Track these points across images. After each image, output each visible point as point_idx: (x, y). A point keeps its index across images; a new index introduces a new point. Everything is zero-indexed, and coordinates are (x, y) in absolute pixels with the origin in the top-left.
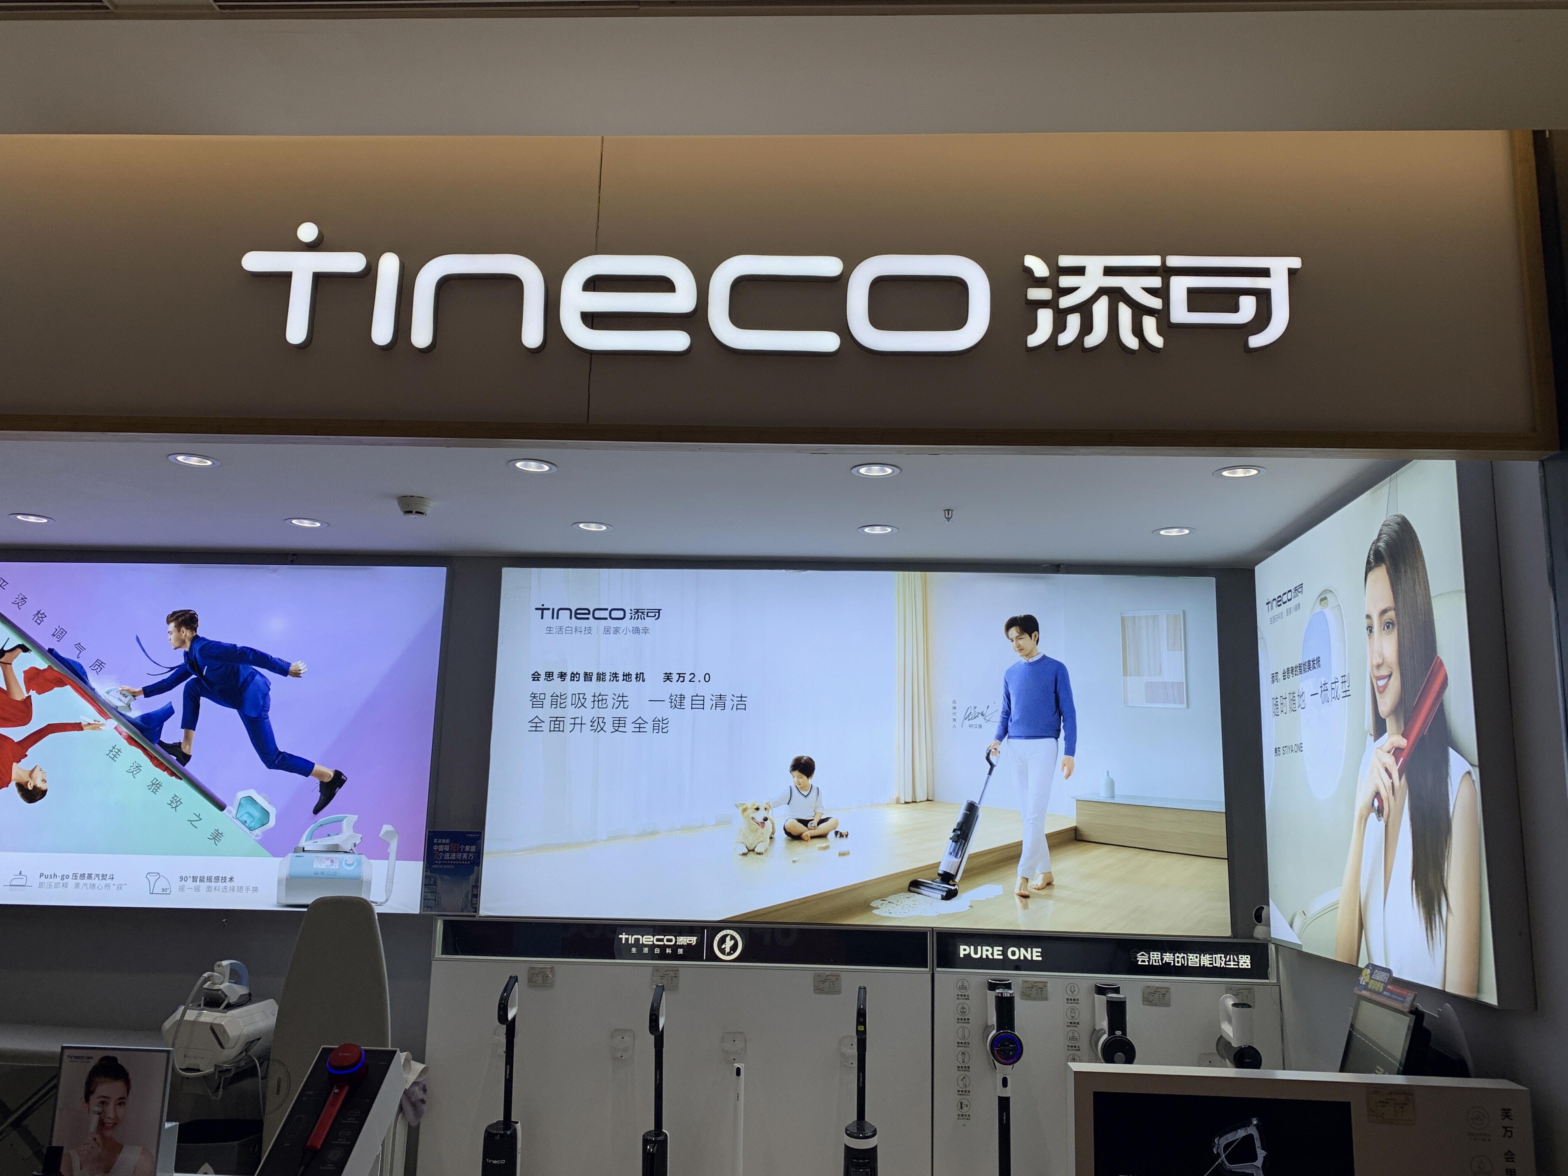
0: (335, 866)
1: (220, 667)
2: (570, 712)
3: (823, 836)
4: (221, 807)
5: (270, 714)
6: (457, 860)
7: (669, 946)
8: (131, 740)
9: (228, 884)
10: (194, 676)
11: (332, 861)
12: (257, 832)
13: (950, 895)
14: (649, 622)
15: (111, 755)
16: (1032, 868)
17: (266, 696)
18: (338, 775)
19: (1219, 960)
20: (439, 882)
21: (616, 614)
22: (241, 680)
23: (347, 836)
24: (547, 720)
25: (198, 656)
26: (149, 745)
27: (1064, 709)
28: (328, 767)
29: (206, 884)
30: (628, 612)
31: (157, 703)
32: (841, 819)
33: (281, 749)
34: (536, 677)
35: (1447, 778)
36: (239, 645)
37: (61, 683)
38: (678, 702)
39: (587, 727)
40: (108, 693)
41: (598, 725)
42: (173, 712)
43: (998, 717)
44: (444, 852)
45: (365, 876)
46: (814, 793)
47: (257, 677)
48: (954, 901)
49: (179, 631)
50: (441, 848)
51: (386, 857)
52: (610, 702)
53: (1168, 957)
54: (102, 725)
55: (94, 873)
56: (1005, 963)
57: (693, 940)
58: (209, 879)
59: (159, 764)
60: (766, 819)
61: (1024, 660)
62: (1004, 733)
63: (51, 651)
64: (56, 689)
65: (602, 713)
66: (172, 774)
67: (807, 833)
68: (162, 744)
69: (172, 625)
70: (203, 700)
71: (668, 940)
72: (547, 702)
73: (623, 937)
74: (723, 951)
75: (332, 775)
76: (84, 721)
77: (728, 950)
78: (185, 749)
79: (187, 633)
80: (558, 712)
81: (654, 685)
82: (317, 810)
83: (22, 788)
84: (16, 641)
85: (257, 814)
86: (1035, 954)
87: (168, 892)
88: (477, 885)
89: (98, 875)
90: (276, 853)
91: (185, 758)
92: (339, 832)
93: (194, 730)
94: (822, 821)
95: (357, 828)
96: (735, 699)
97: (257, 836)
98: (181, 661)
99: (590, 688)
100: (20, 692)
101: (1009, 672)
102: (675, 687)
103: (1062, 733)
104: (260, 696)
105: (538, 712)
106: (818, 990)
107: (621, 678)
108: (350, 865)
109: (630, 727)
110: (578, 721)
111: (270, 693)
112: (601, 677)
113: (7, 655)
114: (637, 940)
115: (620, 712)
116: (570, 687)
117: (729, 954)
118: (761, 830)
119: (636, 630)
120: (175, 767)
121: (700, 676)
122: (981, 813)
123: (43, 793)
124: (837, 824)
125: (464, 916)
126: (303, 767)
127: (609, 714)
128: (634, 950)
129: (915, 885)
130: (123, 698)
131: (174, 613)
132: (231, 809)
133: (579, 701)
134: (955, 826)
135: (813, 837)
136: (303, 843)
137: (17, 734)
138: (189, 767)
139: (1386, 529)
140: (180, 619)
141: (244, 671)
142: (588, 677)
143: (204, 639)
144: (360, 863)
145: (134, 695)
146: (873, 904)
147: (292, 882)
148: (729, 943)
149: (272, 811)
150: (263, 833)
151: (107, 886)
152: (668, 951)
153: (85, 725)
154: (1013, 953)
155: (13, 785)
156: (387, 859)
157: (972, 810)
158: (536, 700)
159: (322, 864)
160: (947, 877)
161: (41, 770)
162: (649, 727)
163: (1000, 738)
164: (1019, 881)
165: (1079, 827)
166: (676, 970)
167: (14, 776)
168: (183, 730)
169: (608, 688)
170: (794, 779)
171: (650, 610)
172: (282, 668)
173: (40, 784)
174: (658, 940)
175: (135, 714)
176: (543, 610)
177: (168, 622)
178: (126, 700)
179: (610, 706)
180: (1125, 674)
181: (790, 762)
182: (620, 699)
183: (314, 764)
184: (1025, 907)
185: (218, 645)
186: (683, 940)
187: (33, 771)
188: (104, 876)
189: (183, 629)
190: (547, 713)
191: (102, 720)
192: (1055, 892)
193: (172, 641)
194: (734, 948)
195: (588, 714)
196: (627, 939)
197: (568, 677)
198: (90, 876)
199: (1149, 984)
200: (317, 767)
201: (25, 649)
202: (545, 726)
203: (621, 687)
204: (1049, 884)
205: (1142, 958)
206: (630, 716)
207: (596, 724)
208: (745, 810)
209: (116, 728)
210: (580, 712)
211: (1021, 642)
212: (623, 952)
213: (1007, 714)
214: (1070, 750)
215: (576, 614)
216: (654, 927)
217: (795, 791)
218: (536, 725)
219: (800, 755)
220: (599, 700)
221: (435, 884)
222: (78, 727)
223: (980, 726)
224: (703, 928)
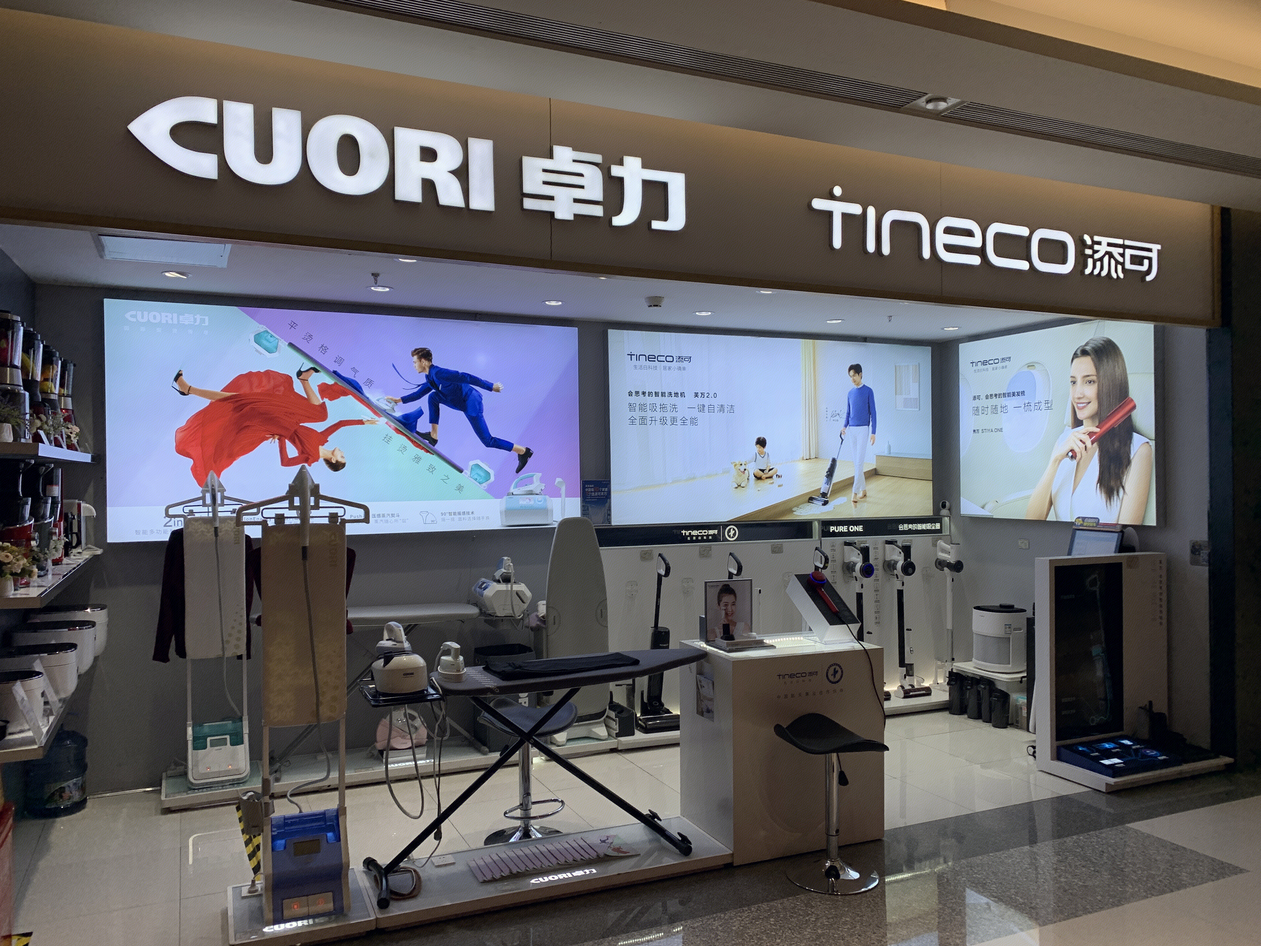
0: (532, 503)
1: (450, 385)
2: (649, 414)
3: (771, 477)
4: (461, 471)
5: (484, 414)
6: (598, 496)
7: (705, 535)
8: (397, 431)
9: (471, 516)
10: (433, 391)
11: (530, 500)
12: (484, 484)
13: (826, 503)
14: (685, 364)
15: (385, 440)
16: (858, 489)
17: (480, 404)
18: (528, 450)
19: (928, 526)
20: (590, 508)
21: (670, 359)
22: (464, 394)
23: (536, 485)
24: (638, 418)
25: (435, 378)
26: (410, 434)
27: (872, 412)
28: (522, 445)
29: (458, 517)
30: (675, 358)
31: (412, 407)
32: (779, 469)
33: (493, 436)
34: (630, 394)
35: (1130, 444)
36: (460, 371)
37: (345, 393)
38: (702, 408)
39: (658, 422)
40: (378, 400)
41: (663, 421)
42: (423, 413)
43: (845, 416)
44: (592, 492)
45: (549, 507)
46: (766, 456)
47: (474, 392)
48: (827, 506)
49: (420, 361)
50: (590, 490)
51: (560, 496)
52: (669, 408)
53: (910, 526)
54: (377, 421)
55: (386, 513)
56: (849, 534)
57: (716, 532)
58: (459, 514)
59: (418, 446)
60: (745, 470)
61: (856, 387)
62: (847, 424)
63: (335, 372)
64: (342, 398)
65: (665, 414)
66: (427, 451)
67: (764, 476)
68: (418, 433)
69: (415, 357)
70: (442, 406)
71: (705, 532)
72: (637, 408)
73: (683, 532)
74: (729, 536)
75: (525, 450)
76: (364, 418)
77: (732, 536)
78: (434, 436)
79: (425, 363)
80: (643, 414)
81: (690, 398)
82: (518, 471)
83: (328, 462)
84: (308, 365)
85: (482, 474)
86: (860, 528)
87: (435, 522)
88: (609, 509)
89: (389, 515)
90: (497, 496)
91: (434, 442)
92: (532, 483)
93: (438, 424)
94: (770, 470)
95: (542, 480)
96: (729, 407)
97: (485, 487)
98: (424, 381)
99: (659, 400)
100: (317, 399)
101: (850, 393)
102: (700, 401)
103: (871, 423)
104: (476, 403)
105: (633, 414)
106: (773, 552)
107: (673, 395)
108: (539, 501)
109: (679, 422)
110: (653, 419)
111: (483, 402)
112: (663, 394)
113: (304, 374)
114: (690, 533)
115: (674, 414)
116: (649, 400)
117: (733, 537)
118: (743, 475)
119: (680, 368)
120: (427, 447)
121: (711, 395)
122: (838, 463)
123: (343, 465)
124: (777, 471)
125: (604, 526)
126: (507, 446)
127: (668, 415)
128: (689, 538)
129: (811, 499)
130: (389, 404)
131: (416, 350)
132: (467, 472)
133: (653, 408)
134: (827, 470)
135: (767, 478)
136: (512, 490)
137: (319, 427)
138: (437, 447)
139: (1092, 342)
140: (420, 354)
141: (465, 388)
142: (657, 394)
143: (437, 367)
144: (545, 500)
145: (396, 402)
146: (794, 509)
147: (508, 512)
148: (732, 532)
149: (492, 473)
150: (488, 485)
151: (396, 521)
152: (705, 538)
153: (366, 421)
154: (852, 529)
155: (321, 460)
156: (561, 497)
157: (834, 461)
158: (631, 407)
159: (524, 502)
160: (824, 495)
161: (339, 450)
162: (688, 422)
163: (846, 426)
164: (853, 495)
165: (878, 468)
166: (710, 547)
167: (321, 454)
168: (431, 424)
169: (667, 400)
170: (757, 449)
171: (686, 357)
172: (488, 387)
173: (340, 460)
174: (700, 533)
175: (398, 414)
176: (631, 355)
177: (413, 355)
178: (391, 405)
179: (669, 411)
180: (896, 394)
181: (755, 440)
182: (674, 407)
183: (513, 444)
184: (856, 507)
185: (447, 371)
186: (711, 532)
187: (334, 451)
188: (393, 515)
189: (423, 360)
190: (637, 414)
191: (376, 418)
192: (868, 499)
193: (417, 368)
194: (734, 534)
195: (658, 415)
196: (685, 533)
197: (647, 394)
198: (384, 516)
199: (905, 539)
200: (515, 446)
201: (316, 371)
202: (637, 422)
203: (673, 400)
204: (865, 496)
205: (901, 527)
206: (679, 416)
207: (662, 420)
208: (735, 465)
209: (386, 423)
210: (654, 414)
211: (855, 378)
212: (683, 540)
213: (849, 414)
214: (874, 432)
215: (649, 358)
216: (698, 526)
217: (758, 454)
218: (632, 421)
219: (759, 436)
220: (663, 407)
221: (588, 509)
222: (360, 422)
223: (838, 420)
224: (720, 525)
